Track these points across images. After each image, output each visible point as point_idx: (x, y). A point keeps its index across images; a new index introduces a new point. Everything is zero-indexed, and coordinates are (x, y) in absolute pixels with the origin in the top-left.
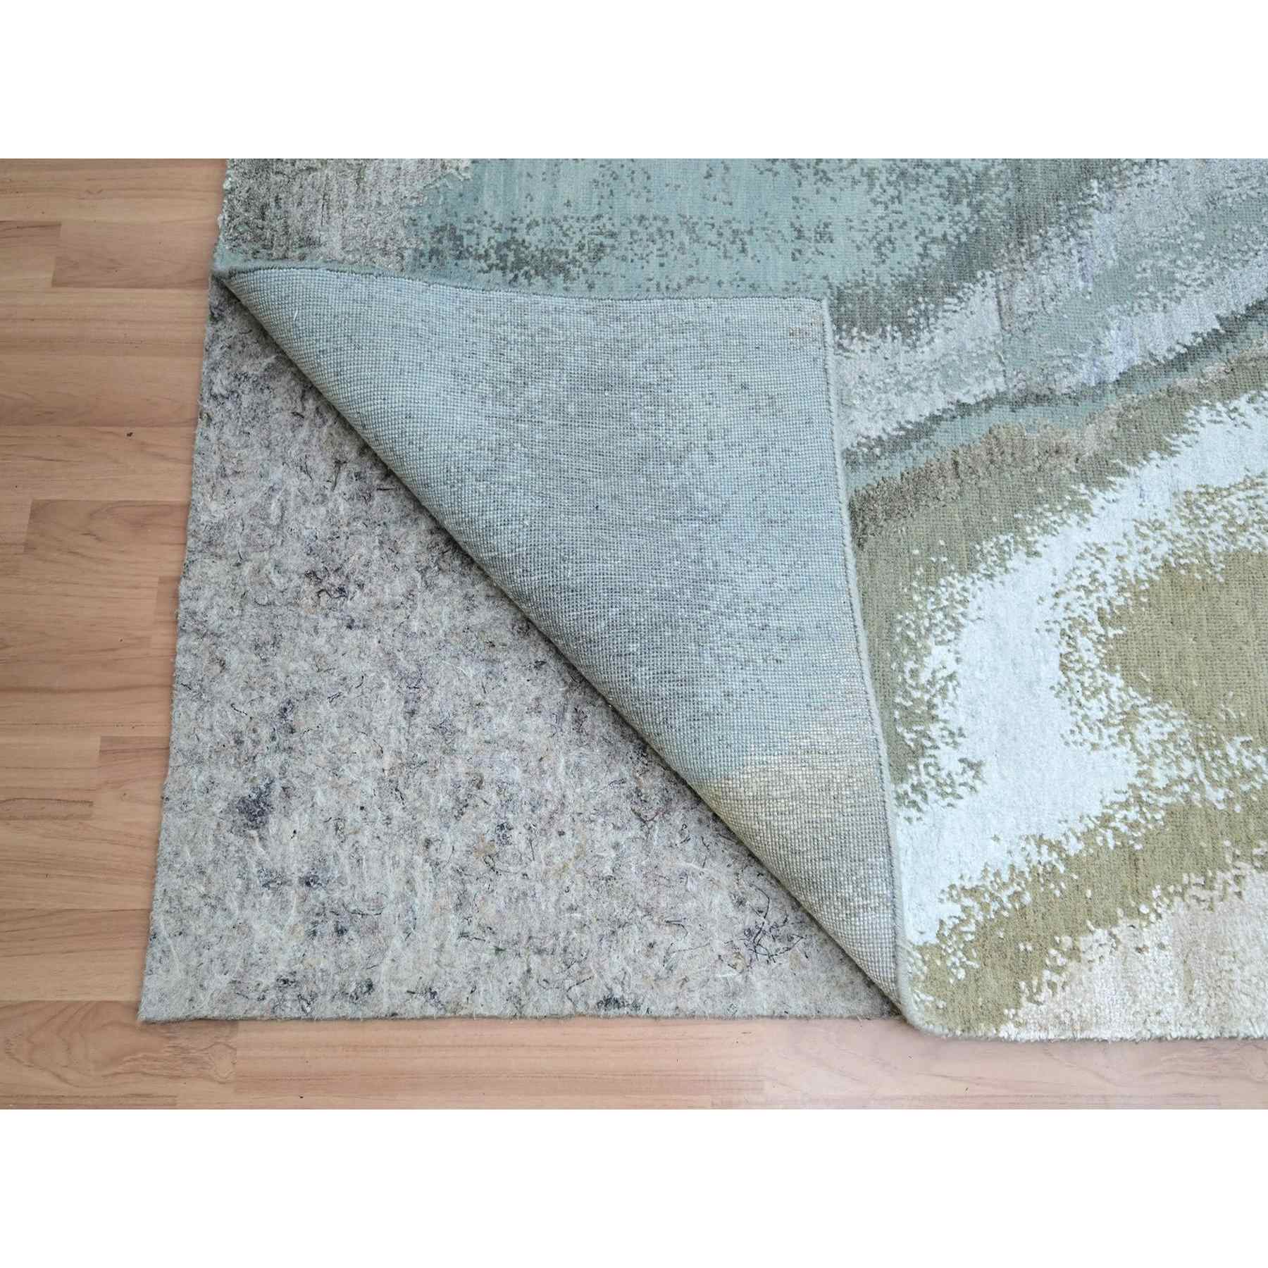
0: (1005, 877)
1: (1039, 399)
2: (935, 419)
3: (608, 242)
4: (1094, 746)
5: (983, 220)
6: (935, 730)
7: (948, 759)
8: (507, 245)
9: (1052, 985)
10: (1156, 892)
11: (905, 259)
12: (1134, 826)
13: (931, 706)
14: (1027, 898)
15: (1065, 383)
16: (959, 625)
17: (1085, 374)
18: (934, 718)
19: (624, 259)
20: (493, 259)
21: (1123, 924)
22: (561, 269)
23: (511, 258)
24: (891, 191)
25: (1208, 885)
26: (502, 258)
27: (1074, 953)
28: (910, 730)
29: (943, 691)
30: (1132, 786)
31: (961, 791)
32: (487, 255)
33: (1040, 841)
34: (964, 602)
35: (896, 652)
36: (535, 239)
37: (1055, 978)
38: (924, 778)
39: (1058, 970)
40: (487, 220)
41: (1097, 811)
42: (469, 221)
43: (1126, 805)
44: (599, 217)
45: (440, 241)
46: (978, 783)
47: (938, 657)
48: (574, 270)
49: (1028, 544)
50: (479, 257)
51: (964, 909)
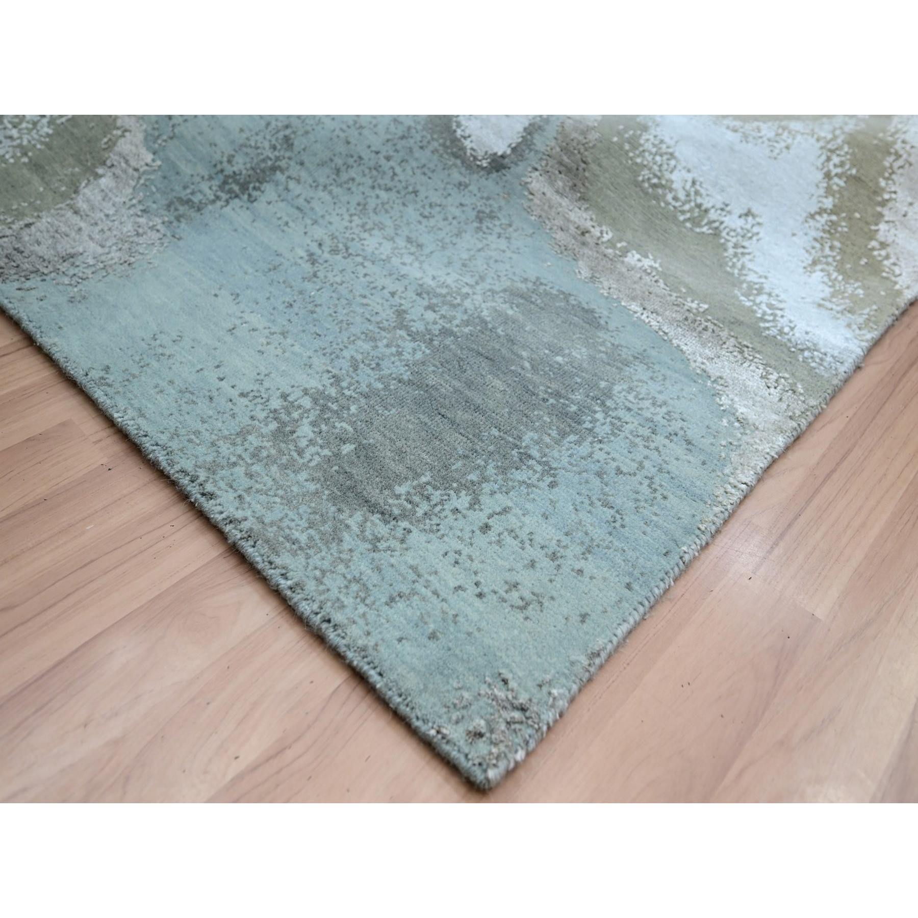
0: (818, 245)
3: (288, 132)
4: (788, 148)
6: (713, 215)
7: (733, 222)
8: (225, 183)
9: (895, 264)
10: (883, 183)
12: (842, 164)
13: (699, 206)
14: (837, 244)
16: (672, 154)
18: (706, 211)
20: (224, 196)
21: (886, 212)
22: (274, 169)
23: (236, 188)
25: (898, 156)
26: (230, 191)
27: (883, 245)
28: (701, 227)
29: (697, 193)
30: (822, 148)
31: (755, 230)
32: (217, 197)
33: (812, 216)
34: (662, 142)
35: (657, 198)
36: (240, 165)
37: (892, 261)
38: (734, 240)
39: (887, 257)
40: (197, 179)
41: (820, 176)
42: (185, 188)
43: (829, 159)
45: (176, 210)
46: (758, 220)
47: (678, 178)
48: (283, 163)
50: (213, 202)
51: (822, 272)
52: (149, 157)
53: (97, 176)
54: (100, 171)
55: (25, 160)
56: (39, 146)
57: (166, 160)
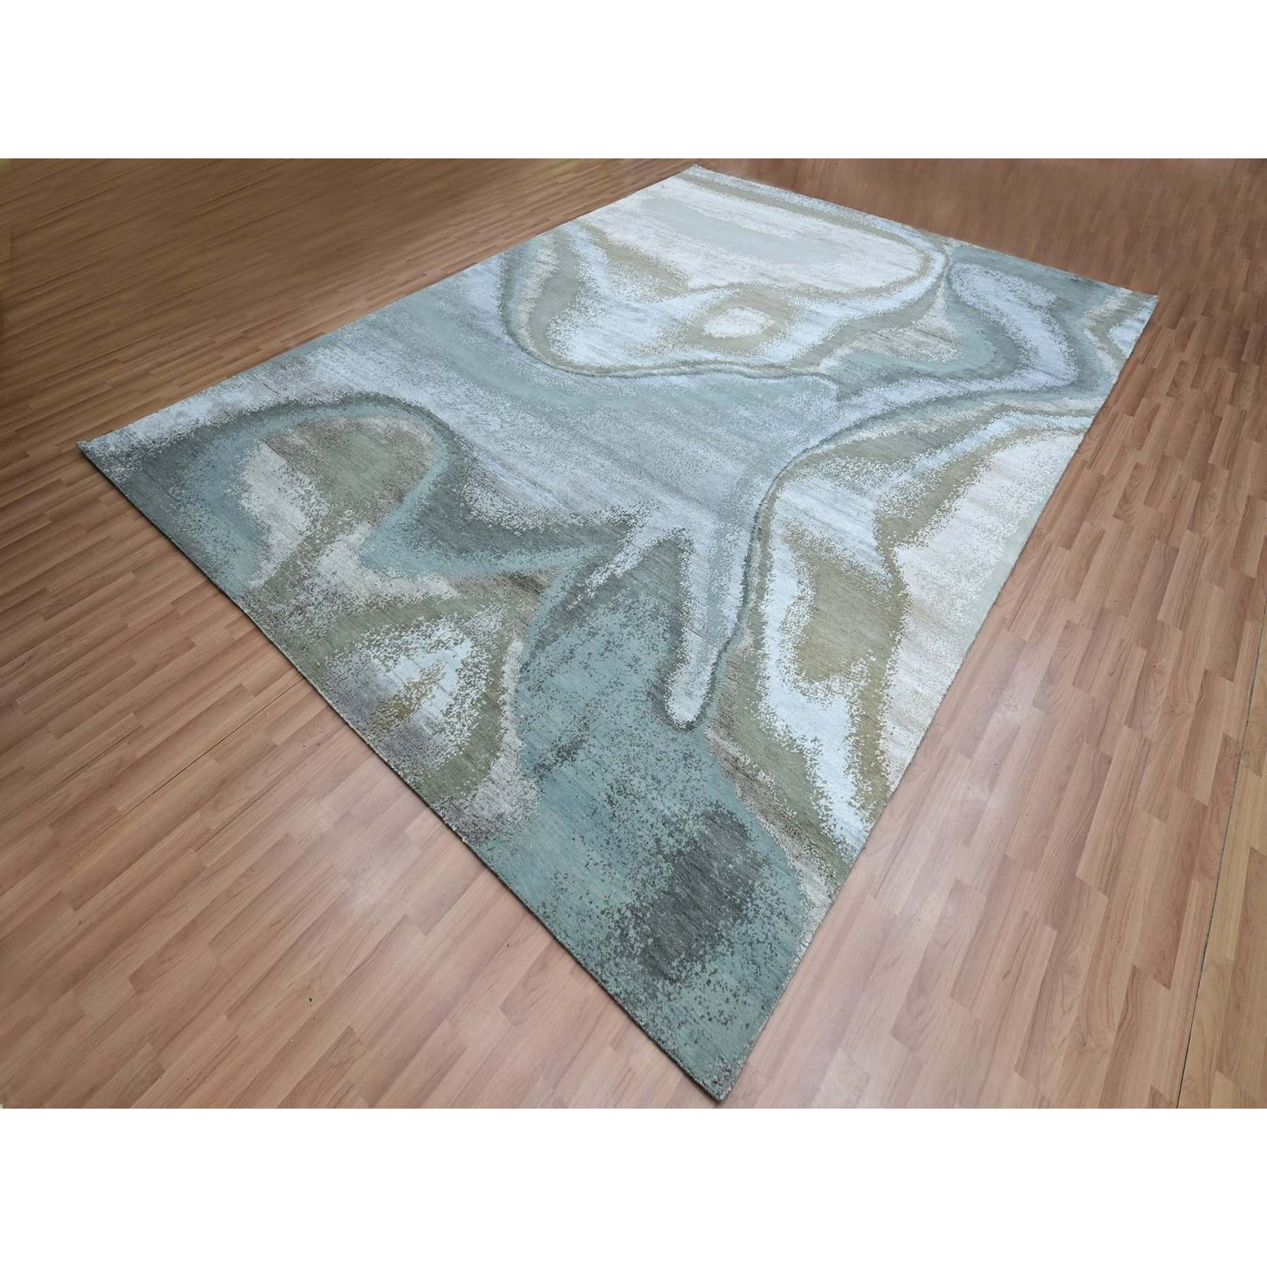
0: (851, 755)
1: (728, 643)
2: (713, 673)
3: (585, 721)
4: (830, 703)
5: (668, 617)
6: (798, 742)
7: (809, 745)
8: (559, 752)
9: (887, 765)
10: (879, 718)
11: (663, 645)
12: (858, 710)
13: (791, 738)
14: (860, 754)
15: (729, 633)
16: (774, 713)
17: (730, 626)
18: (795, 740)
19: (595, 720)
20: (560, 760)
21: (882, 733)
22: (582, 741)
23: (565, 754)
24: (640, 632)
25: (885, 704)
26: (562, 756)
27: (882, 753)
28: (793, 749)
29: (789, 731)
30: (848, 702)
31: (820, 748)
32: (557, 761)
33: (847, 738)
34: (769, 707)
35: (770, 735)
36: (565, 741)
37: (886, 763)
38: (810, 755)
39: (884, 761)
40: (545, 751)
41: (848, 716)
42: (540, 757)
43: (851, 708)
44: (575, 717)
45: (539, 772)
46: (821, 743)
47: (779, 725)
48: (585, 738)
49: (764, 677)
50: (555, 764)
51: (853, 773)
52: (520, 743)
53: (498, 758)
54: (498, 754)
55: (461, 753)
56: (466, 744)
57: (528, 743)
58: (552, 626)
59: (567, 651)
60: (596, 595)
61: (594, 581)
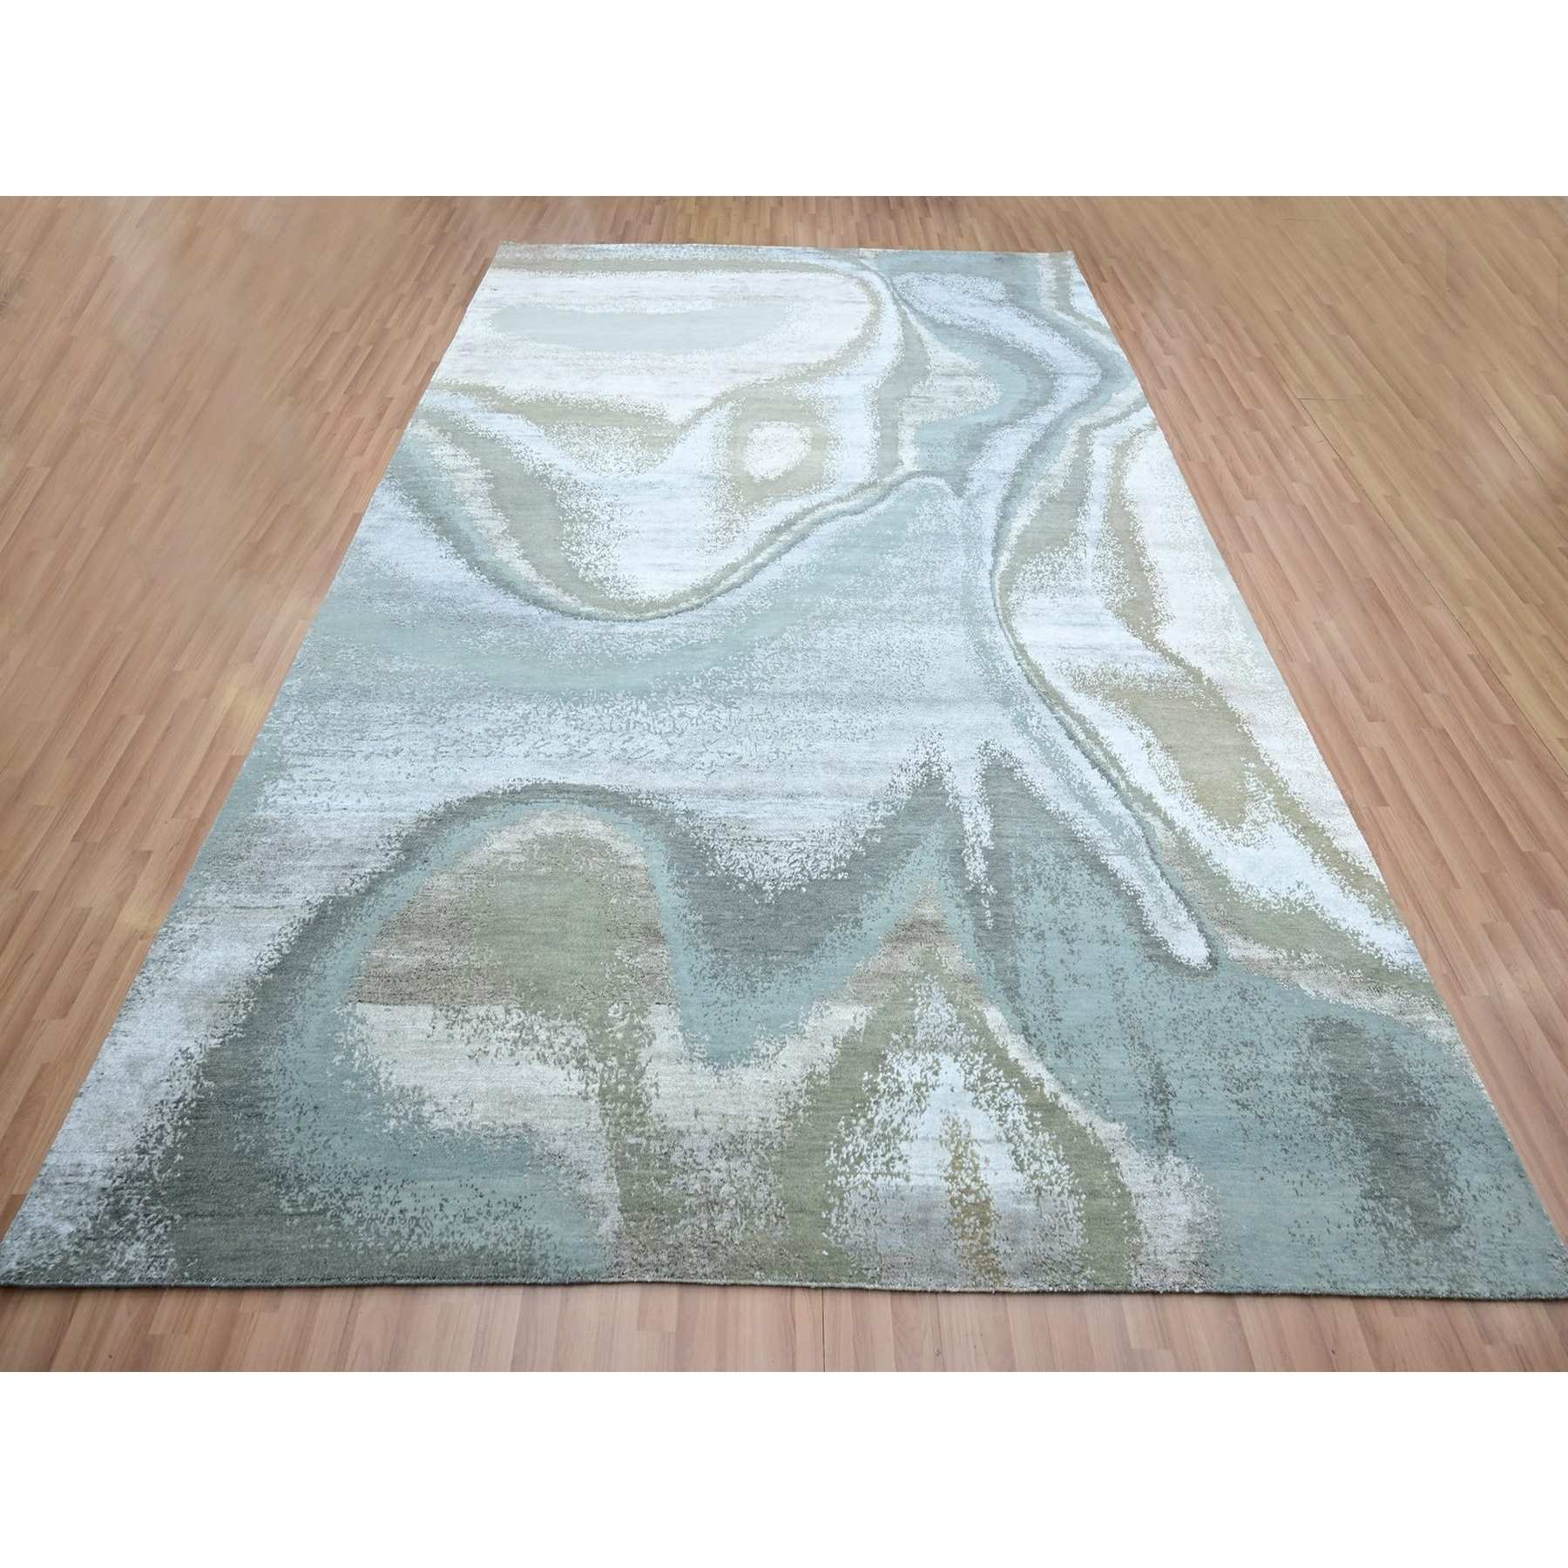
0: (1332, 876)
1: (1148, 842)
2: (1171, 887)
3: (1137, 1041)
4: (1271, 837)
5: (1076, 857)
6: (1292, 898)
7: (1300, 894)
8: (1155, 1099)
9: (1360, 863)
10: (1313, 822)
11: (1107, 894)
12: (1293, 827)
13: (1284, 899)
14: (1335, 869)
15: (1138, 832)
16: (1250, 885)
17: (1131, 822)
18: (1288, 899)
19: (1143, 1032)
20: (1163, 1107)
21: (1328, 834)
22: (1159, 1065)
23: (1161, 1096)
24: (1074, 896)
25: (1301, 804)
26: (1162, 1101)
27: (1346, 853)
28: (1296, 909)
29: (1277, 894)
30: (1280, 825)
31: (1310, 890)
32: (1163, 1111)
33: (1314, 861)
34: (1240, 882)
35: (1269, 912)
36: (1147, 1082)
37: (1357, 861)
38: (1311, 904)
39: (1354, 860)
40: (1145, 1111)
41: (1294, 840)
42: (1148, 1122)
43: (1287, 828)
44: (1124, 1045)
45: (1164, 1140)
46: (1304, 883)
47: (1265, 894)
48: (1157, 1060)
49: (1208, 855)
50: (1166, 1116)
51: (1350, 893)
52: (1116, 1126)
53: (1118, 1164)
54: (1113, 1160)
55: (1084, 1197)
56: (1077, 1181)
57: (1123, 1118)
58: (997, 962)
59: (1041, 977)
60: (996, 888)
61: (978, 872)
